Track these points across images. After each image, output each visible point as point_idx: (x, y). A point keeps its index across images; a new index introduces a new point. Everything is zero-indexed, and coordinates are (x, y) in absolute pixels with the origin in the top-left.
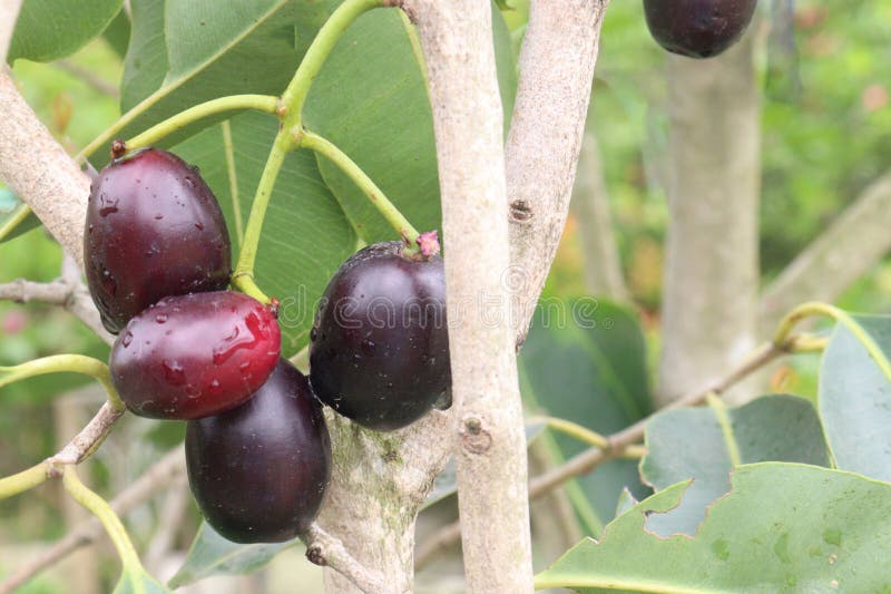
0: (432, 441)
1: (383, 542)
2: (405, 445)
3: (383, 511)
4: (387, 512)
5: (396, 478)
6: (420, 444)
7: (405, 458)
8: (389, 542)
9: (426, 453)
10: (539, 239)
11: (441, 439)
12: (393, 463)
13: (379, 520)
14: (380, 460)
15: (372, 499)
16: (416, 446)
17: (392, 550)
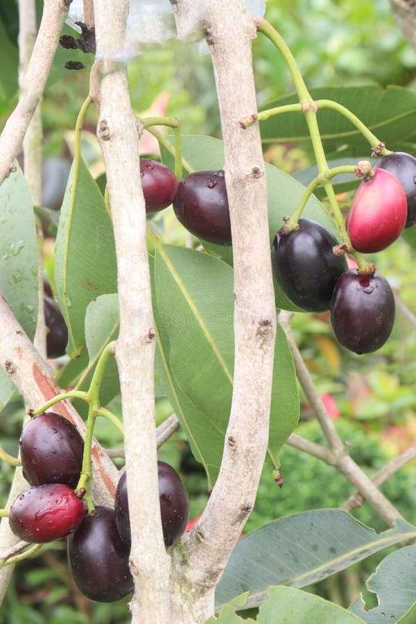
0: (204, 557)
1: (182, 606)
2: (191, 557)
3: (181, 590)
4: (183, 591)
5: (186, 574)
6: (198, 558)
7: (191, 564)
8: (185, 607)
9: (202, 563)
10: (242, 457)
11: (209, 556)
12: (185, 566)
13: (180, 594)
14: (179, 564)
15: (176, 583)
16: (196, 558)
17: (187, 611)
